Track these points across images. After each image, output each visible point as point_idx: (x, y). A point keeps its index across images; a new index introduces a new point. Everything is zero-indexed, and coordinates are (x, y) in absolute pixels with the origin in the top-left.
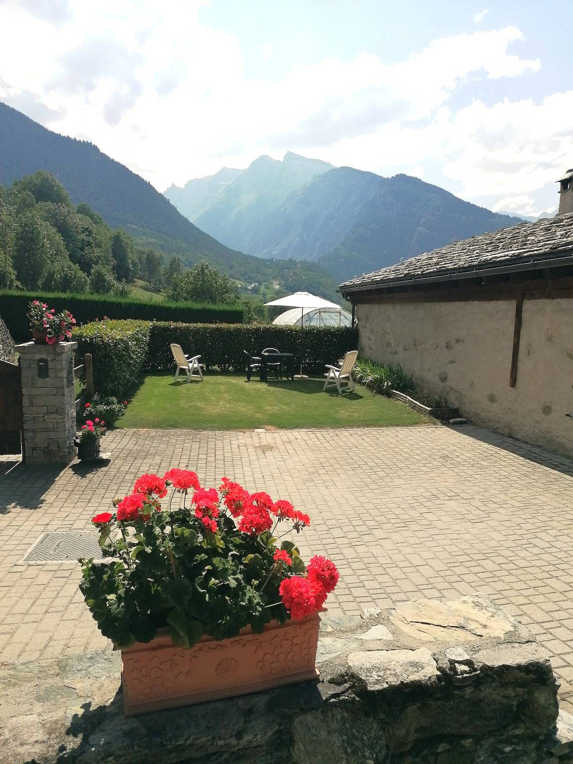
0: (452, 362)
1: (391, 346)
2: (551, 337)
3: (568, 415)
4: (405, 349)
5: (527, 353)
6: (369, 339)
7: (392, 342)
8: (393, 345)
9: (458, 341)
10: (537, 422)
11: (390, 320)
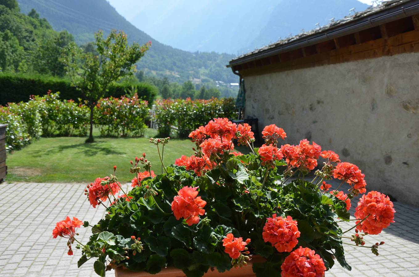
0: (315, 122)
1: (269, 112)
2: (391, 91)
3: (405, 163)
4: (280, 114)
5: (372, 108)
6: (253, 108)
7: (270, 108)
8: (271, 111)
9: (319, 102)
10: (380, 172)
11: (268, 88)
